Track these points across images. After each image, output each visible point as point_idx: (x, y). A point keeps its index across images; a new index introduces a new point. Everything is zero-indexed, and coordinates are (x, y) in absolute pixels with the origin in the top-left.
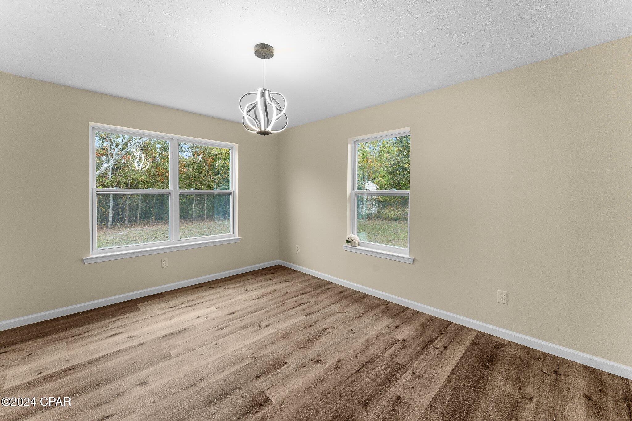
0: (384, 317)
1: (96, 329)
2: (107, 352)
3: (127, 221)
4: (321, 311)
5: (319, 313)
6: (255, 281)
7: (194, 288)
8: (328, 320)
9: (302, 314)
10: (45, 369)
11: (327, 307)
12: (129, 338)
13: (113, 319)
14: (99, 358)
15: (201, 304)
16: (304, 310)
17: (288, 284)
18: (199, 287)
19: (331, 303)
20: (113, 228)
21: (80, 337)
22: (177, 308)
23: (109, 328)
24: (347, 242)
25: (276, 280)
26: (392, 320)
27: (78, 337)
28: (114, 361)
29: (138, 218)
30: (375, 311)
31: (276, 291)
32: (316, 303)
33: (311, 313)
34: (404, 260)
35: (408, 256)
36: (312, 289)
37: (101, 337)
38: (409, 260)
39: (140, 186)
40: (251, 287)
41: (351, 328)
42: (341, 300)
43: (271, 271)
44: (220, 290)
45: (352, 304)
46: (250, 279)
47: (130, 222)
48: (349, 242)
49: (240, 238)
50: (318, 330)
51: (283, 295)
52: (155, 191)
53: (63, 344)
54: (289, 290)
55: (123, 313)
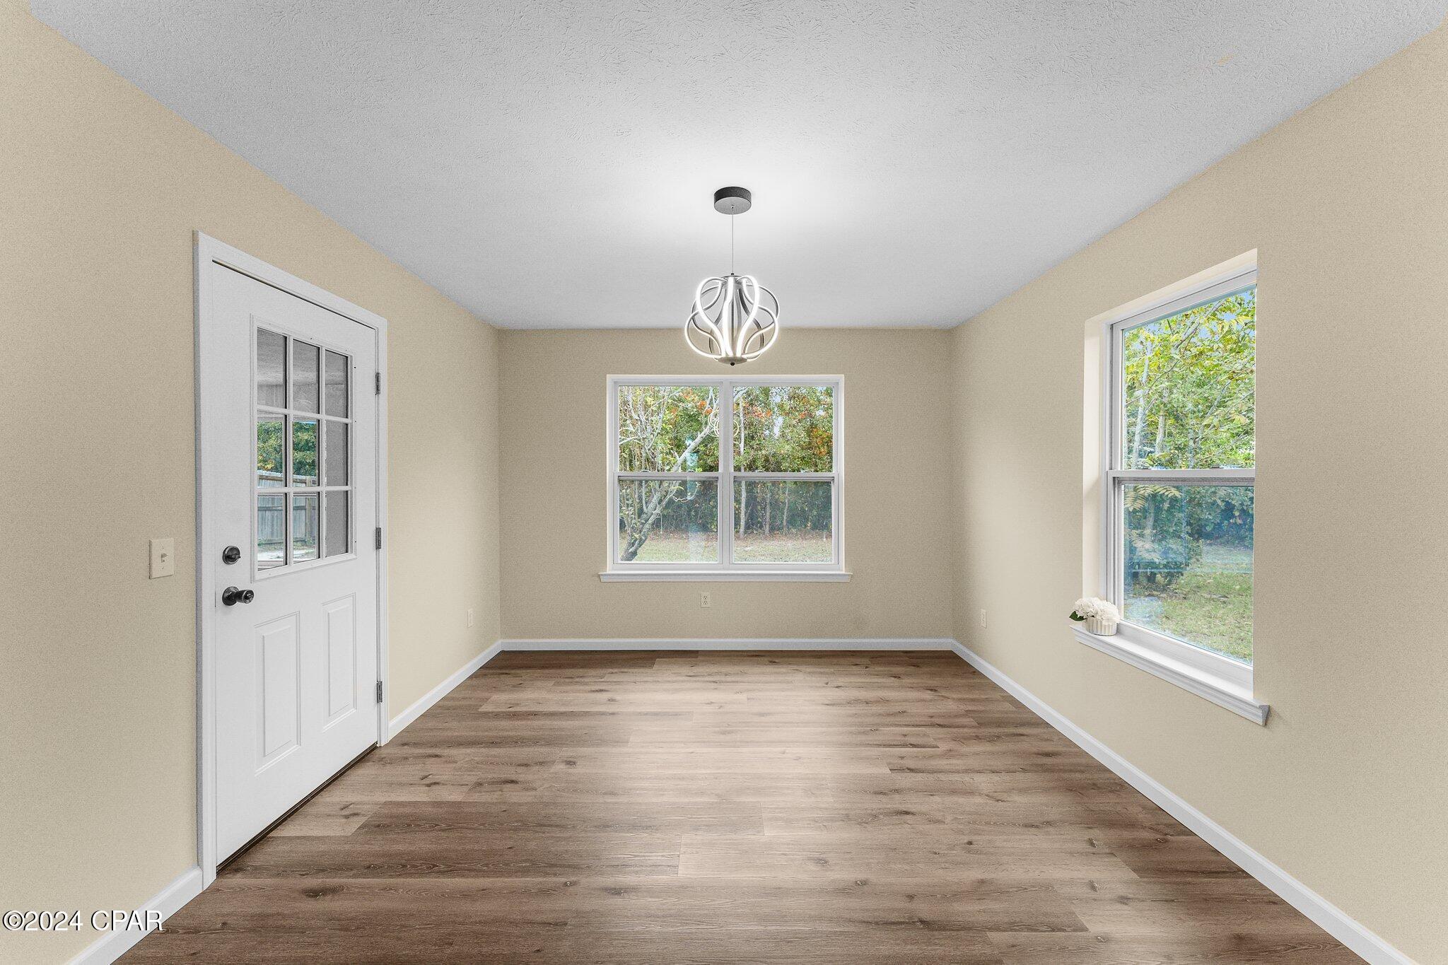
0: (1115, 859)
1: (590, 676)
2: (575, 710)
3: (767, 528)
4: (939, 775)
5: (931, 777)
6: (864, 671)
7: (749, 656)
8: (937, 799)
9: (889, 764)
10: (518, 704)
11: (967, 771)
12: (609, 700)
13: (616, 670)
14: (562, 714)
15: (735, 684)
16: (902, 758)
17: (928, 695)
18: (756, 656)
19: (987, 768)
20: (745, 539)
21: (571, 680)
22: (697, 679)
23: (603, 680)
24: (1074, 616)
25: (907, 681)
26: (1134, 876)
27: (567, 680)
28: (570, 722)
29: (785, 523)
30: (1097, 834)
31: (886, 701)
32: (949, 754)
33: (911, 770)
34: (1237, 706)
35: (1247, 695)
36: (975, 724)
37: (588, 688)
38: (1248, 708)
39: (785, 465)
40: (841, 680)
41: (973, 838)
42: (1024, 770)
43: (914, 661)
44: (783, 670)
45: (1046, 790)
46: (857, 665)
47: (772, 529)
48: (1081, 618)
49: (849, 575)
50: (889, 806)
51: (889, 715)
52: (807, 474)
53: (550, 684)
54: (913, 709)
55: (631, 666)
